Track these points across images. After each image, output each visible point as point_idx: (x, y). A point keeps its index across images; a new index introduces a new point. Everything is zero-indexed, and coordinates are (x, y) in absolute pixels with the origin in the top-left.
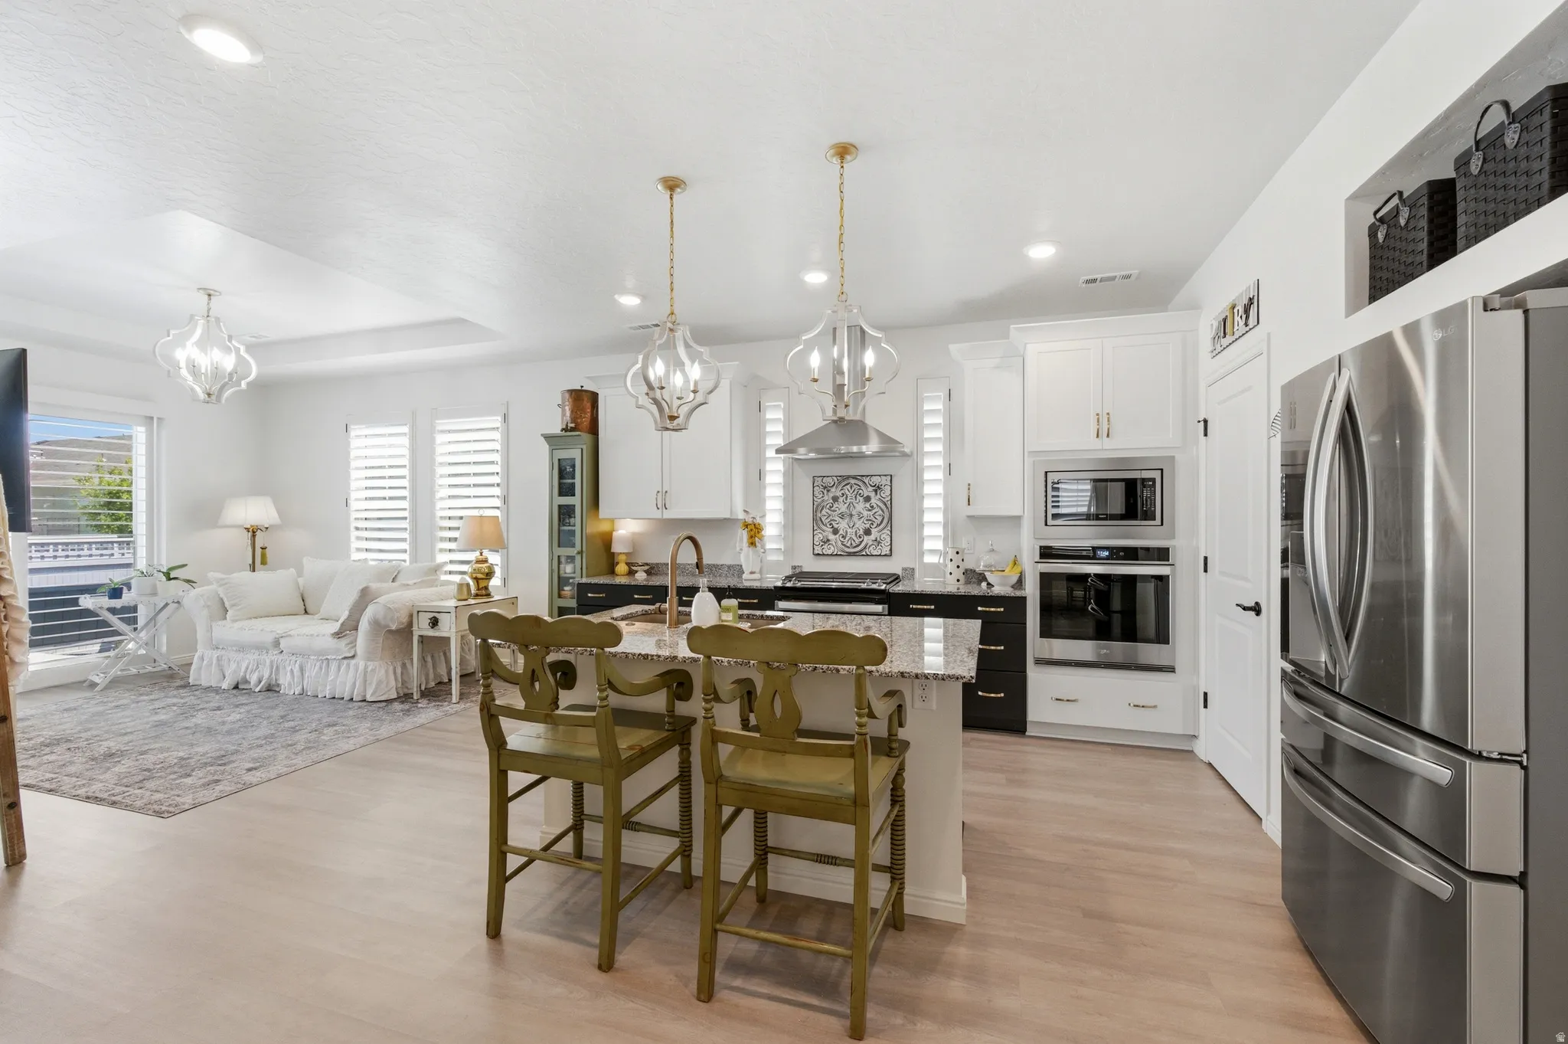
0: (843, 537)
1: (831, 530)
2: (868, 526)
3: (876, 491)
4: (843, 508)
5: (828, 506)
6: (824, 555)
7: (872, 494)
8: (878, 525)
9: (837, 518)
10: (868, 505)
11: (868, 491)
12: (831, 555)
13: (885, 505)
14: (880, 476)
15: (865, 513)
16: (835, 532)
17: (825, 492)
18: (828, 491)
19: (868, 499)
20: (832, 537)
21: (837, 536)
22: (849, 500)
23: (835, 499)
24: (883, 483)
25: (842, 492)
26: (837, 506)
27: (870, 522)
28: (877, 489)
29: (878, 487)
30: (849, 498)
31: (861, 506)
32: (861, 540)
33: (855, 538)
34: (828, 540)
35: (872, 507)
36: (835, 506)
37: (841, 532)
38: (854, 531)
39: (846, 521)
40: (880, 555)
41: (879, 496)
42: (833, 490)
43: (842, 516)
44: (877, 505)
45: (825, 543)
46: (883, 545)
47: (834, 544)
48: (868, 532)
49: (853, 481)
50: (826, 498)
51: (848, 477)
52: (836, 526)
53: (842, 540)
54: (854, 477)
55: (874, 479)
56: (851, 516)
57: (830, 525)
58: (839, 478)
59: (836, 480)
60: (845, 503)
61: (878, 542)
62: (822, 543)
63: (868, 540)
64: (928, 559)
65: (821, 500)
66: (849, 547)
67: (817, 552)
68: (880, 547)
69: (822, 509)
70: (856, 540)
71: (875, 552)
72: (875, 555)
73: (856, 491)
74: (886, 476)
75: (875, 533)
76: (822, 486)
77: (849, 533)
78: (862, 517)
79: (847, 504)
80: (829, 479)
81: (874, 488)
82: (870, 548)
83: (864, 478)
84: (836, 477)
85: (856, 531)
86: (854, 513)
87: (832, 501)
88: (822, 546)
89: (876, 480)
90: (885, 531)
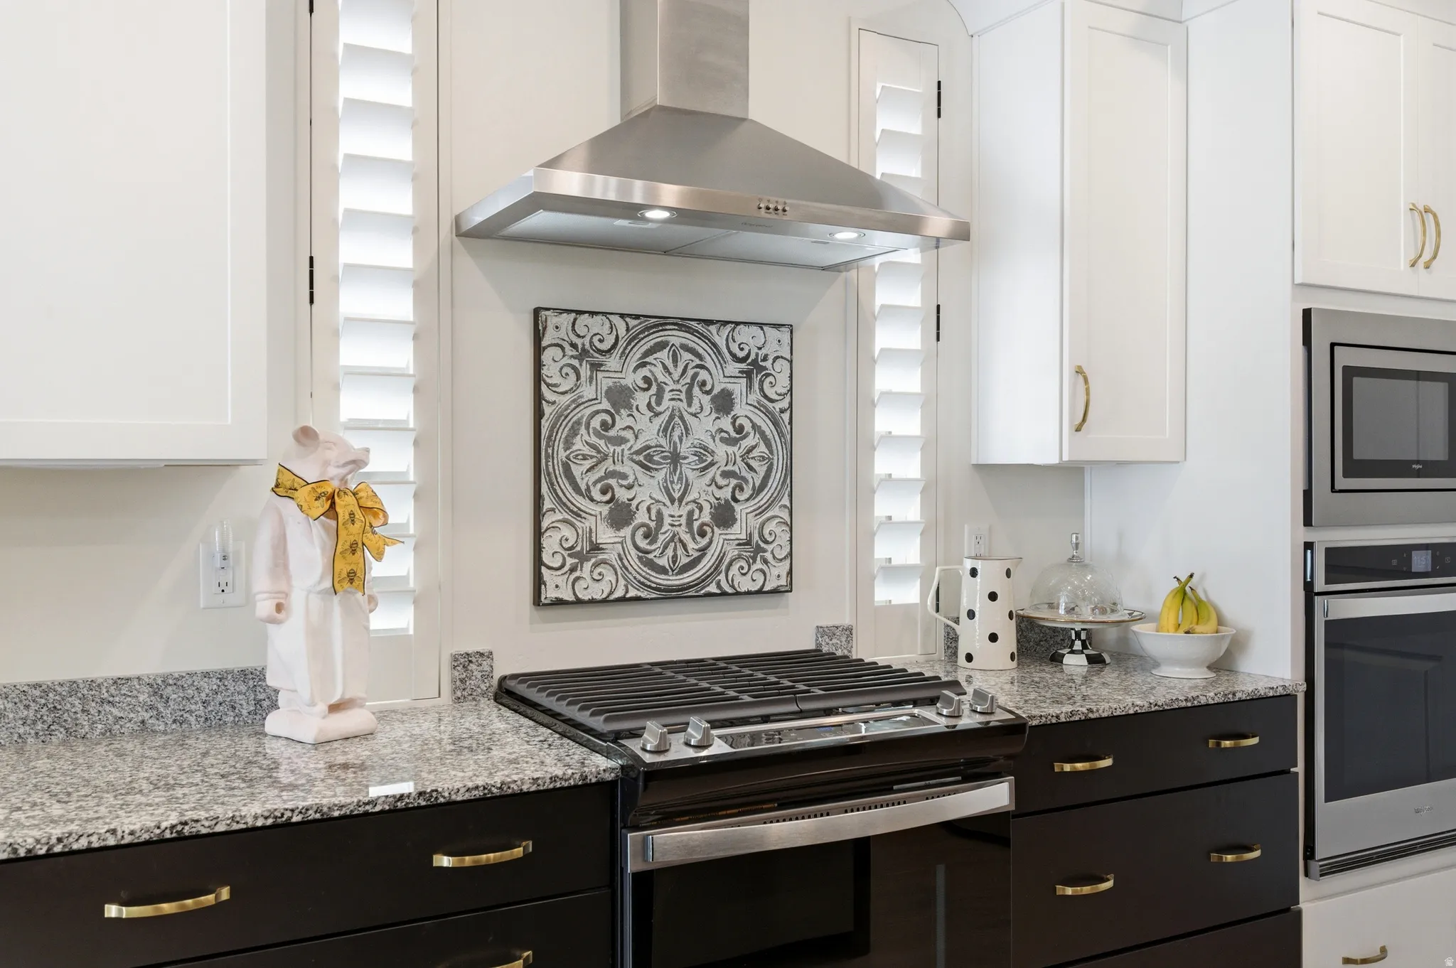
0: (646, 536)
1: (605, 510)
2: (726, 494)
3: (748, 375)
4: (649, 431)
5: (596, 423)
6: (579, 602)
7: (739, 387)
8: (757, 491)
9: (628, 468)
10: (726, 423)
11: (724, 376)
12: (605, 601)
13: (776, 424)
14: (761, 325)
15: (721, 451)
16: (621, 515)
17: (585, 370)
18: (596, 367)
19: (724, 403)
20: (606, 535)
21: (627, 531)
22: (666, 403)
23: (620, 397)
24: (770, 349)
25: (644, 372)
26: (630, 421)
27: (734, 482)
28: (754, 369)
29: (755, 362)
30: (667, 396)
31: (705, 426)
32: (704, 542)
33: (686, 538)
34: (596, 548)
35: (740, 430)
36: (620, 423)
37: (641, 517)
38: (684, 511)
39: (660, 476)
40: (760, 592)
41: (755, 396)
42: (613, 362)
43: (646, 461)
44: (754, 426)
45: (582, 558)
46: (768, 556)
47: (617, 564)
48: (724, 516)
49: (676, 338)
50: (588, 392)
51: (663, 322)
52: (622, 495)
53: (643, 544)
54: (682, 324)
55: (744, 334)
56: (675, 458)
57: (604, 492)
58: (632, 322)
59: (622, 332)
60: (657, 414)
61: (753, 548)
62: (570, 561)
63: (723, 541)
64: (885, 593)
65: (565, 400)
66: (663, 570)
67: (550, 593)
68: (759, 565)
69: (574, 432)
70: (691, 545)
71: (745, 584)
72: (749, 593)
73: (690, 372)
74: (777, 326)
75: (745, 520)
76: (574, 346)
77: (667, 520)
78: (712, 464)
79: (665, 417)
80: (598, 324)
81: (743, 366)
82: (734, 570)
83: (713, 328)
84: (622, 316)
85: (691, 513)
86: (684, 449)
87: (605, 405)
88: (572, 570)
89: (747, 336)
90: (775, 511)
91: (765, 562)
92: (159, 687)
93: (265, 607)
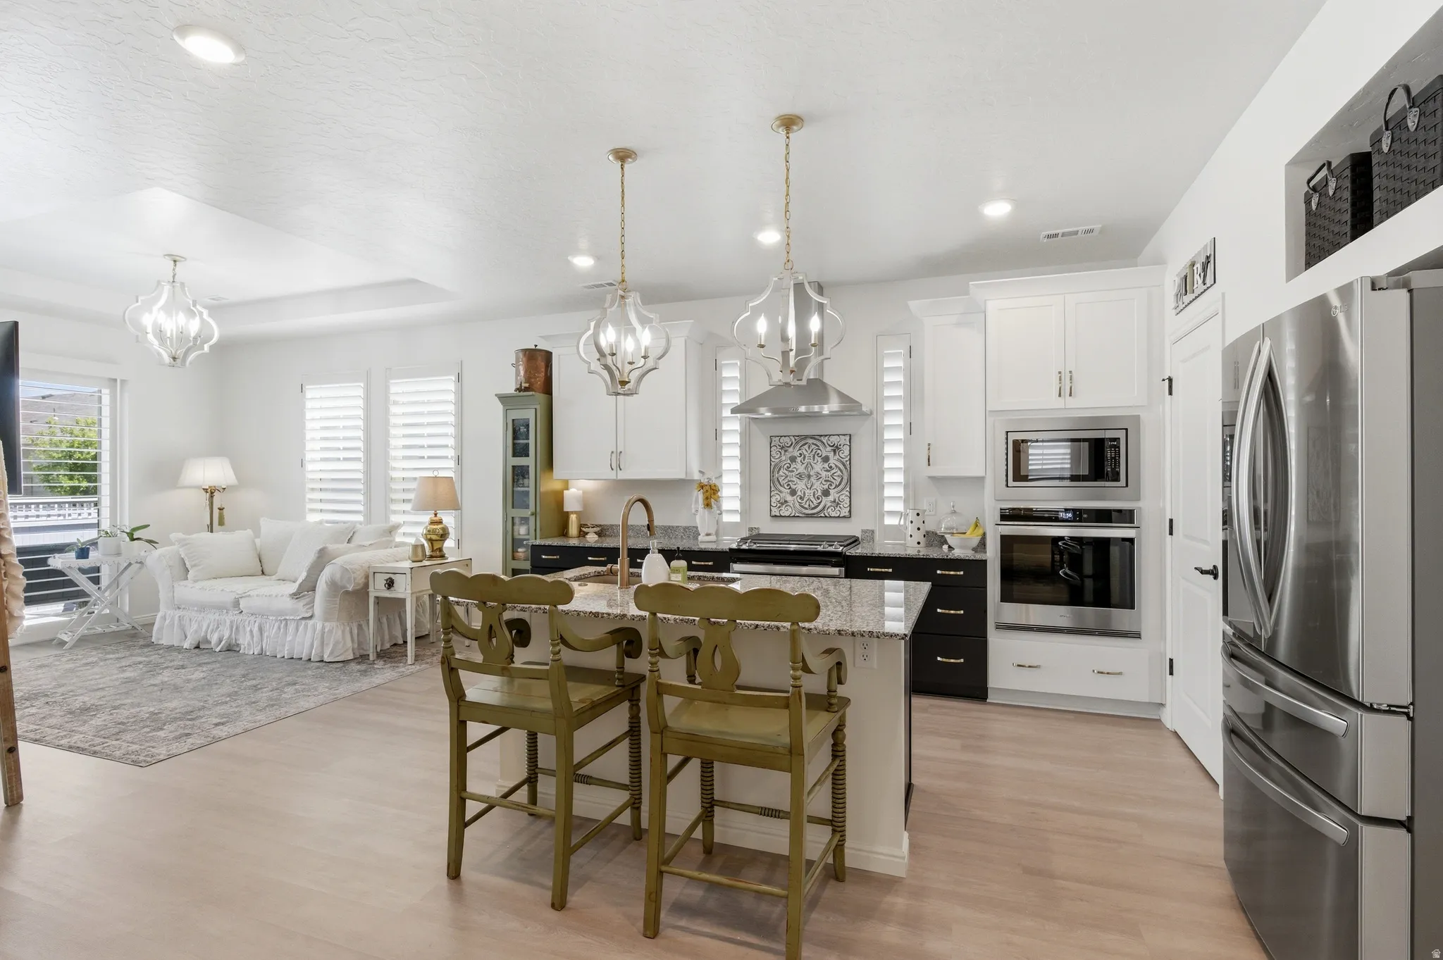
0: (801, 498)
1: (789, 491)
2: (826, 487)
3: (834, 451)
4: (801, 469)
5: (785, 467)
6: (781, 516)
7: (831, 455)
8: (837, 486)
9: (794, 479)
10: (826, 465)
11: (826, 451)
12: (789, 516)
13: (844, 465)
14: (838, 435)
15: (824, 474)
16: (793, 493)
17: (783, 453)
18: (786, 451)
19: (826, 459)
20: (789, 498)
21: (795, 497)
22: (806, 460)
23: (793, 459)
24: (842, 442)
25: (800, 452)
26: (795, 466)
27: (829, 483)
28: (836, 449)
29: (837, 447)
30: (807, 458)
31: (818, 466)
32: (819, 501)
33: (813, 499)
34: (786, 502)
35: (831, 467)
36: (792, 466)
37: (799, 493)
38: (812, 492)
39: (804, 481)
40: (839, 517)
41: (837, 456)
42: (791, 449)
43: (800, 477)
44: (836, 466)
45: (782, 504)
46: (841, 506)
47: (792, 506)
48: (826, 493)
49: (811, 441)
50: (783, 458)
51: (806, 437)
52: (793, 487)
53: (800, 501)
54: (812, 437)
55: (832, 439)
56: (809, 476)
57: (788, 486)
58: (796, 438)
59: (793, 440)
60: (803, 464)
61: (836, 503)
62: (779, 505)
63: (826, 501)
64: (889, 521)
65: (778, 460)
66: (806, 509)
67: (774, 513)
68: (838, 508)
69: (780, 469)
70: (815, 502)
71: (833, 514)
72: (834, 517)
73: (814, 451)
74: (844, 435)
75: (834, 494)
76: (780, 446)
77: (807, 494)
78: (820, 478)
79: (805, 464)
80: (787, 439)
81: (833, 448)
82: (829, 510)
83: (822, 438)
84: (794, 436)
85: (814, 493)
86: (812, 473)
87: (789, 462)
88: (779, 507)
89: (834, 440)
90: (844, 492)
91: (840, 507)
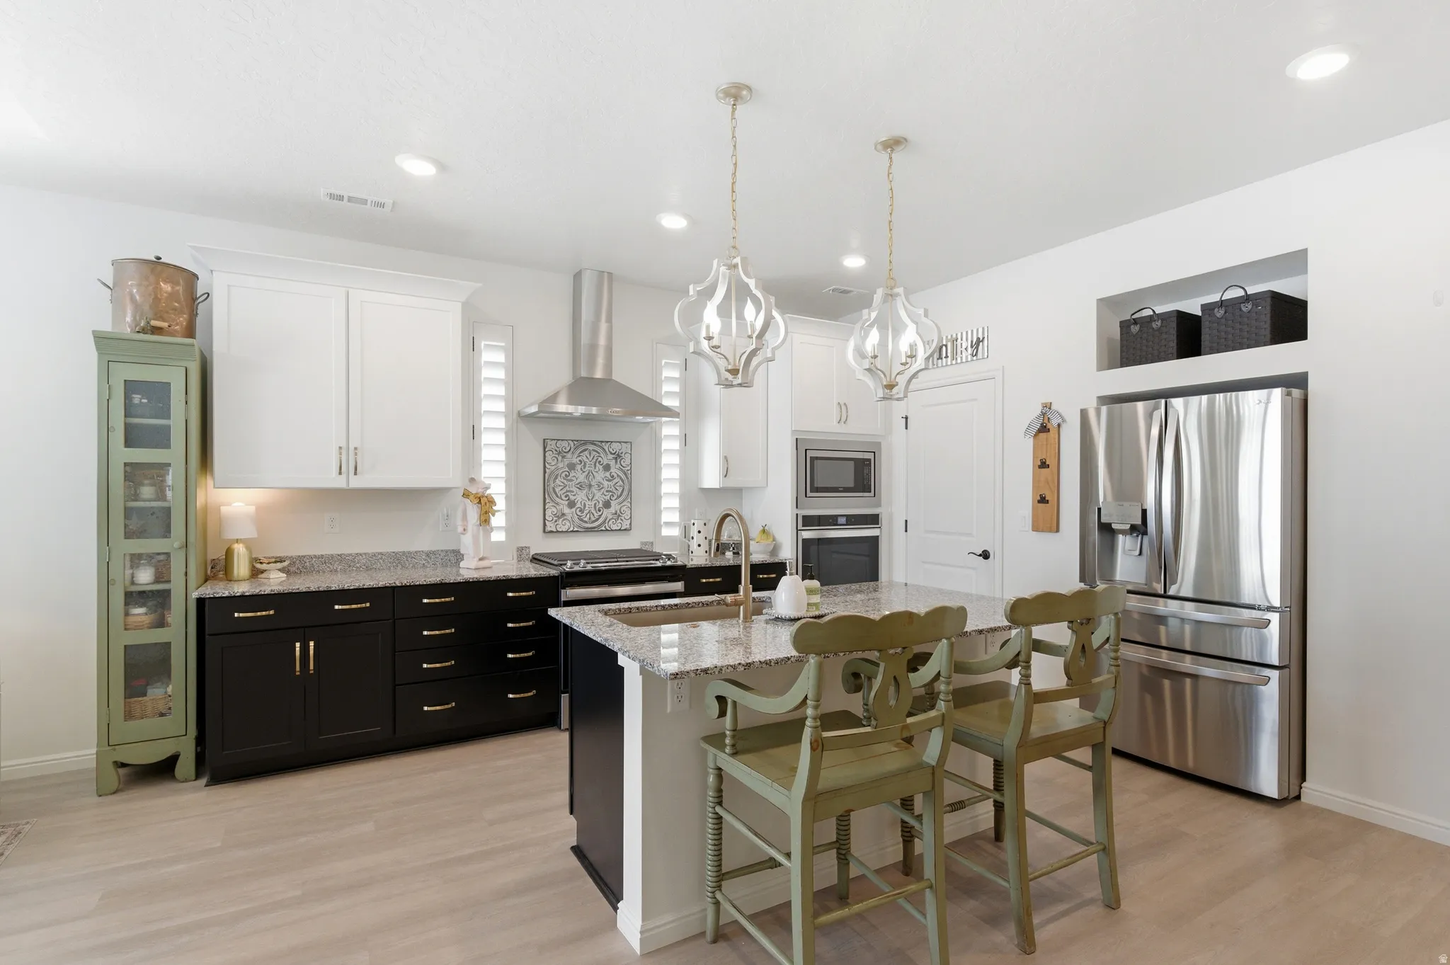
0: (580, 511)
1: (567, 503)
2: (608, 498)
3: (616, 459)
4: (582, 478)
5: (563, 475)
6: (558, 532)
7: (612, 463)
8: (619, 497)
9: (574, 489)
10: (608, 474)
11: (607, 460)
12: (567, 532)
13: (625, 474)
14: (620, 442)
15: (606, 483)
16: (572, 504)
17: (560, 458)
18: (563, 457)
19: (607, 468)
20: (567, 510)
21: (574, 510)
22: (587, 468)
23: (572, 467)
24: (624, 450)
25: (580, 458)
26: (574, 474)
27: (610, 494)
28: (618, 457)
29: (618, 455)
30: (587, 466)
31: (600, 475)
32: (600, 513)
33: (594, 512)
34: (563, 514)
35: (612, 477)
36: (571, 475)
37: (578, 505)
38: (593, 503)
39: (585, 492)
40: (620, 530)
41: (618, 466)
42: (569, 455)
43: (580, 487)
44: (618, 475)
45: (558, 517)
46: (623, 518)
47: (570, 519)
48: (607, 505)
49: (591, 447)
50: (561, 465)
51: (586, 442)
52: (572, 498)
53: (579, 513)
54: (593, 443)
55: (614, 446)
56: (590, 486)
57: (566, 497)
58: (575, 443)
59: (572, 446)
60: (584, 472)
61: (618, 515)
62: (555, 519)
63: (607, 513)
64: (666, 532)
65: (553, 468)
66: (586, 522)
67: (548, 529)
68: (619, 521)
69: (556, 478)
70: (596, 514)
71: (614, 527)
72: (616, 530)
73: (596, 458)
74: (626, 442)
75: (615, 506)
76: (556, 450)
77: (587, 506)
78: (602, 488)
79: (586, 473)
80: (565, 444)
81: (613, 456)
82: (611, 522)
83: (603, 444)
84: (572, 441)
85: (595, 504)
86: (593, 483)
87: (567, 469)
88: (556, 521)
89: (616, 447)
90: (625, 503)
91: (622, 520)
92: (428, 554)
93: (460, 529)
